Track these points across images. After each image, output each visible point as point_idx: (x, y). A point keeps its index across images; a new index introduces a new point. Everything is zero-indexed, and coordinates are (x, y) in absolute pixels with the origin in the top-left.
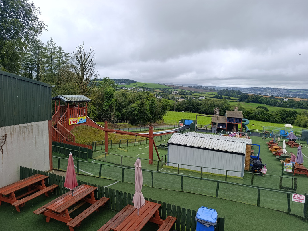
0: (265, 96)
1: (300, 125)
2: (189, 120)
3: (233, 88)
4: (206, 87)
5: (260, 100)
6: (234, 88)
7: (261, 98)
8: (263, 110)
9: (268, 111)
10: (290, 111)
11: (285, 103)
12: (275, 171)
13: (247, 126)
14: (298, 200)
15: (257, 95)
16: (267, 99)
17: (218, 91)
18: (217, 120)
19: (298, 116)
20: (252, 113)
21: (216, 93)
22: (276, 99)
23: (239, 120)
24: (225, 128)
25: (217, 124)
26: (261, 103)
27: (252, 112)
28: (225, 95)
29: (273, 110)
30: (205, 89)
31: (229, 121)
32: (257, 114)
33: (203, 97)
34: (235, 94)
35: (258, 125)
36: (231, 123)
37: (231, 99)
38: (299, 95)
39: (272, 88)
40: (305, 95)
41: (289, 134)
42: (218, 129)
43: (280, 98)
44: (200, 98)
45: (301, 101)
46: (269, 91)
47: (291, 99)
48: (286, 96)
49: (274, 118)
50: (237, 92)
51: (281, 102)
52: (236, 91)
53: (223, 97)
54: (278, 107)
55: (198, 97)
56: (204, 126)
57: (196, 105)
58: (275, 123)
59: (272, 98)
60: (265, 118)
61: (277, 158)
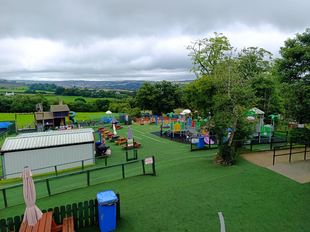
0: (80, 89)
1: (113, 111)
2: (5, 121)
3: (46, 81)
4: (12, 81)
5: (76, 93)
6: (48, 81)
7: (77, 91)
8: (82, 101)
9: (85, 102)
10: (104, 101)
11: (97, 94)
12: (114, 151)
13: (74, 118)
14: (149, 162)
15: (73, 88)
16: (82, 91)
17: (28, 85)
18: (43, 116)
19: (110, 104)
20: (72, 106)
21: (27, 88)
22: (89, 90)
23: (66, 113)
24: (53, 124)
25: (43, 121)
26: (77, 95)
27: (72, 104)
28: (38, 90)
29: (89, 101)
30: (12, 84)
31: (56, 116)
32: (77, 106)
33: (11, 93)
34: (49, 87)
35: (80, 116)
36: (58, 117)
37: (46, 93)
38: (107, 86)
39: (84, 81)
40: (111, 86)
41: (110, 119)
42: (45, 126)
43: (93, 89)
44: (7, 94)
45: (108, 91)
46: (83, 84)
47: (101, 90)
48: (97, 87)
49: (92, 108)
50: (52, 85)
51: (94, 93)
52: (50, 85)
53: (37, 91)
54: (92, 98)
55: (4, 93)
56: (26, 126)
57: (5, 103)
58: (93, 112)
59: (86, 90)
60: (85, 109)
61: (111, 140)
